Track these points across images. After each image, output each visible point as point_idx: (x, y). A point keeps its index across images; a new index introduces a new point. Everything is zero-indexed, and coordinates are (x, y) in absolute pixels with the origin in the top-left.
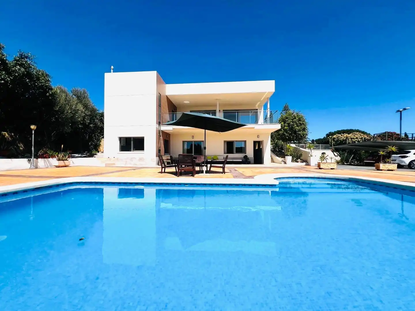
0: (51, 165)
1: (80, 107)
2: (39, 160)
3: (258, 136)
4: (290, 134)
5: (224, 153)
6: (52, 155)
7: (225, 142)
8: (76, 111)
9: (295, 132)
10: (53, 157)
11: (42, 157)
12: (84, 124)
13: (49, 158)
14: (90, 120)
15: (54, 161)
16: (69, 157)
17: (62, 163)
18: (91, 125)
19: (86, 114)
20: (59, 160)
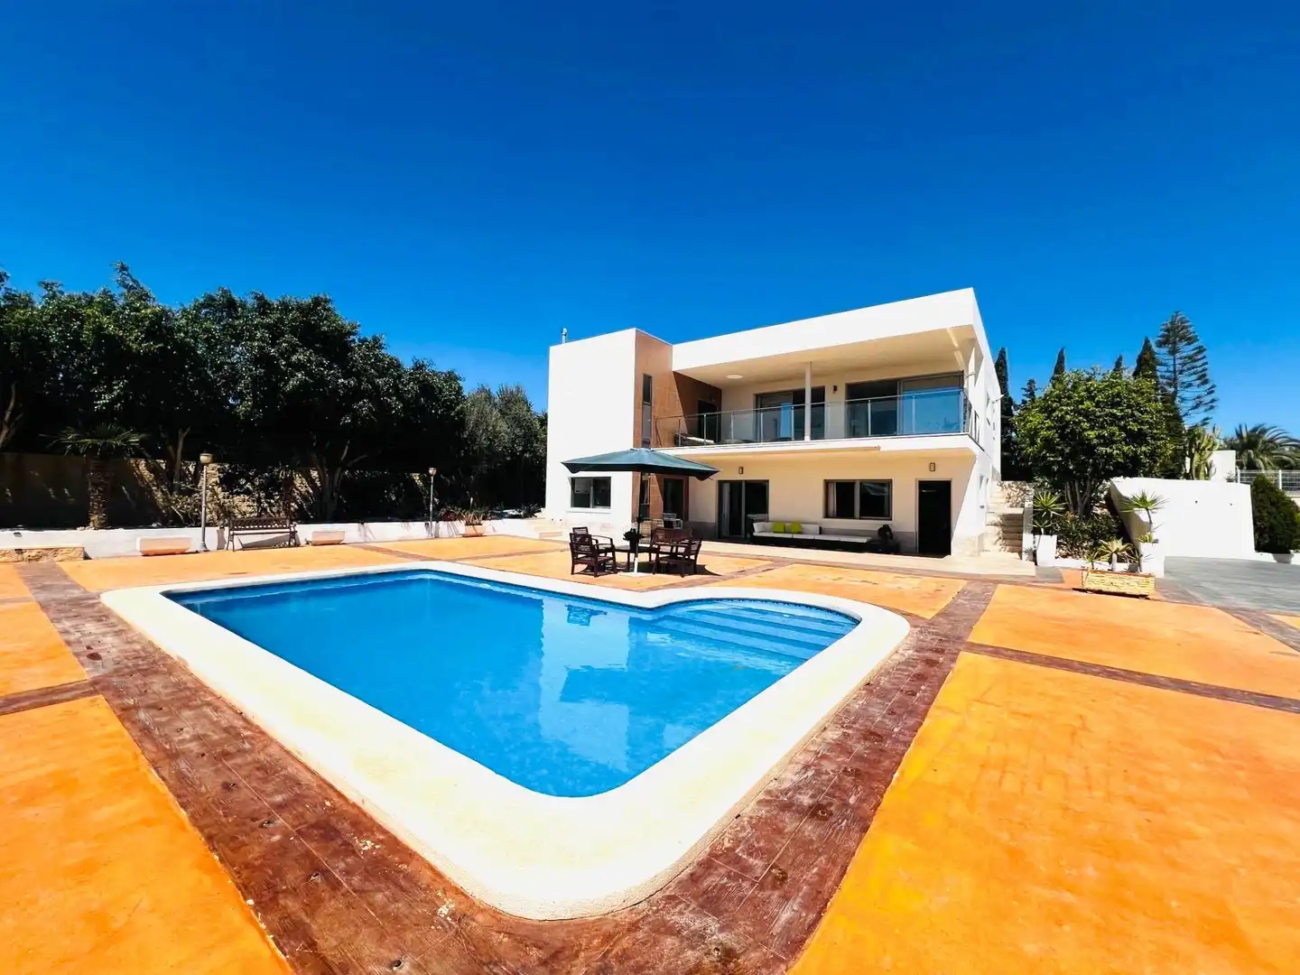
0: (457, 533)
1: (503, 426)
2: (441, 523)
3: (933, 467)
4: (1067, 457)
5: (827, 516)
6: (460, 514)
7: (827, 483)
8: (496, 435)
9: (1090, 449)
10: (459, 517)
11: (446, 518)
12: (513, 454)
13: (455, 520)
14: (525, 446)
15: (460, 526)
16: (484, 519)
17: (471, 530)
18: (527, 455)
19: (516, 435)
20: (467, 524)
